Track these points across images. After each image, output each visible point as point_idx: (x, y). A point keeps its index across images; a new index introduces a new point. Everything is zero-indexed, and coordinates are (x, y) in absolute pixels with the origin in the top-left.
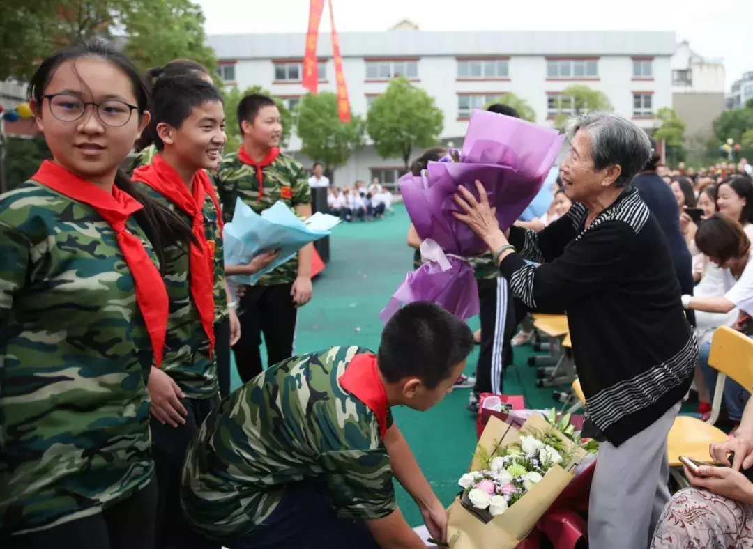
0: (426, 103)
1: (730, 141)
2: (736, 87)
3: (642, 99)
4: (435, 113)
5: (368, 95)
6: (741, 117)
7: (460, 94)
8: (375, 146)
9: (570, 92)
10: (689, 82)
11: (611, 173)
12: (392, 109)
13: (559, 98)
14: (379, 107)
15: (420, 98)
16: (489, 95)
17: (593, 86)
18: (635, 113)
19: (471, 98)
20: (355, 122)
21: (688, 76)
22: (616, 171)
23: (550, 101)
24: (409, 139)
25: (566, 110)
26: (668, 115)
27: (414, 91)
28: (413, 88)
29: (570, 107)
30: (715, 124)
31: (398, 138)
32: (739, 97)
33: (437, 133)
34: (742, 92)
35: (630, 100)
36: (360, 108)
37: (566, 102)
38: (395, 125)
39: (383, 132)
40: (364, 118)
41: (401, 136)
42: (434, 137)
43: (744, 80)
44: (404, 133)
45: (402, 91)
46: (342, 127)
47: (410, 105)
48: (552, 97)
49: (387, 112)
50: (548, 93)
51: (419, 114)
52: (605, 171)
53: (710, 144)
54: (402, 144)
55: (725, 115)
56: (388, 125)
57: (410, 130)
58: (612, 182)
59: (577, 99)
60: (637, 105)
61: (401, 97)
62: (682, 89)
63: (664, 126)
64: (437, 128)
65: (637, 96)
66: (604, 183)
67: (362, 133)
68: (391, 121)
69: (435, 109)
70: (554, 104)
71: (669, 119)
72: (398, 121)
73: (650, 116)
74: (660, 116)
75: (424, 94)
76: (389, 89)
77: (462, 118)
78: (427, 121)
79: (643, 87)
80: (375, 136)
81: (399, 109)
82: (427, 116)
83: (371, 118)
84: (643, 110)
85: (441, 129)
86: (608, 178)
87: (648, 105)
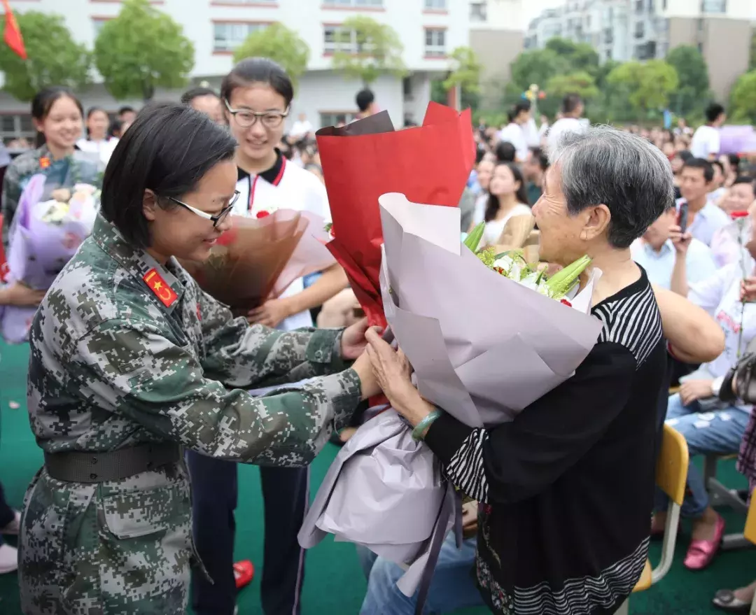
0: (172, 32)
1: (534, 87)
2: (533, 25)
3: (434, 36)
4: (183, 45)
5: (96, 19)
6: (541, 59)
7: (217, 23)
8: (106, 84)
9: (351, 23)
10: (483, 17)
11: (594, 219)
12: (128, 38)
13: (338, 30)
14: (110, 37)
15: (163, 25)
16: (252, 24)
17: (378, 18)
18: (427, 52)
19: (228, 28)
20: (77, 52)
21: (483, 10)
22: (602, 215)
23: (328, 33)
24: (150, 77)
25: (346, 46)
26: (464, 56)
27: (155, 16)
28: (154, 11)
29: (349, 42)
30: (512, 66)
31: (136, 76)
32: (535, 37)
33: (186, 70)
34: (539, 30)
35: (420, 37)
36: (84, 35)
37: (346, 35)
38: (132, 59)
39: (115, 67)
40: (90, 47)
41: (140, 73)
42: (182, 75)
43: (542, 18)
44: (145, 69)
45: (138, 14)
46: (61, 59)
47: (151, 32)
48: (329, 29)
49: (120, 42)
50: (326, 25)
51: (163, 45)
52: (586, 215)
53: (508, 90)
54: (142, 83)
55: (523, 56)
56: (123, 59)
57: (153, 65)
58: (597, 233)
59: (359, 33)
60: (429, 42)
61: (139, 23)
62: (478, 24)
63: (461, 69)
64: (186, 64)
65: (429, 32)
66: (584, 235)
67: (87, 67)
68: (126, 53)
69: (184, 40)
70: (331, 37)
71: (467, 61)
72: (136, 54)
73: (441, 56)
74: (456, 56)
75: (168, 21)
76: (123, 13)
77: (219, 51)
78: (173, 54)
79: (435, 21)
80: (105, 71)
81: (135, 38)
82: (173, 48)
83: (100, 48)
84: (435, 48)
85: (192, 64)
86: (591, 227)
87: (441, 42)
